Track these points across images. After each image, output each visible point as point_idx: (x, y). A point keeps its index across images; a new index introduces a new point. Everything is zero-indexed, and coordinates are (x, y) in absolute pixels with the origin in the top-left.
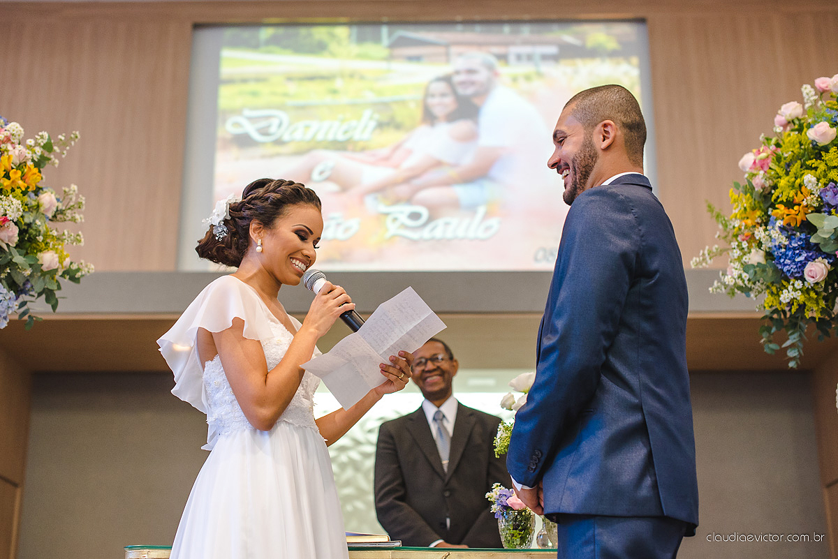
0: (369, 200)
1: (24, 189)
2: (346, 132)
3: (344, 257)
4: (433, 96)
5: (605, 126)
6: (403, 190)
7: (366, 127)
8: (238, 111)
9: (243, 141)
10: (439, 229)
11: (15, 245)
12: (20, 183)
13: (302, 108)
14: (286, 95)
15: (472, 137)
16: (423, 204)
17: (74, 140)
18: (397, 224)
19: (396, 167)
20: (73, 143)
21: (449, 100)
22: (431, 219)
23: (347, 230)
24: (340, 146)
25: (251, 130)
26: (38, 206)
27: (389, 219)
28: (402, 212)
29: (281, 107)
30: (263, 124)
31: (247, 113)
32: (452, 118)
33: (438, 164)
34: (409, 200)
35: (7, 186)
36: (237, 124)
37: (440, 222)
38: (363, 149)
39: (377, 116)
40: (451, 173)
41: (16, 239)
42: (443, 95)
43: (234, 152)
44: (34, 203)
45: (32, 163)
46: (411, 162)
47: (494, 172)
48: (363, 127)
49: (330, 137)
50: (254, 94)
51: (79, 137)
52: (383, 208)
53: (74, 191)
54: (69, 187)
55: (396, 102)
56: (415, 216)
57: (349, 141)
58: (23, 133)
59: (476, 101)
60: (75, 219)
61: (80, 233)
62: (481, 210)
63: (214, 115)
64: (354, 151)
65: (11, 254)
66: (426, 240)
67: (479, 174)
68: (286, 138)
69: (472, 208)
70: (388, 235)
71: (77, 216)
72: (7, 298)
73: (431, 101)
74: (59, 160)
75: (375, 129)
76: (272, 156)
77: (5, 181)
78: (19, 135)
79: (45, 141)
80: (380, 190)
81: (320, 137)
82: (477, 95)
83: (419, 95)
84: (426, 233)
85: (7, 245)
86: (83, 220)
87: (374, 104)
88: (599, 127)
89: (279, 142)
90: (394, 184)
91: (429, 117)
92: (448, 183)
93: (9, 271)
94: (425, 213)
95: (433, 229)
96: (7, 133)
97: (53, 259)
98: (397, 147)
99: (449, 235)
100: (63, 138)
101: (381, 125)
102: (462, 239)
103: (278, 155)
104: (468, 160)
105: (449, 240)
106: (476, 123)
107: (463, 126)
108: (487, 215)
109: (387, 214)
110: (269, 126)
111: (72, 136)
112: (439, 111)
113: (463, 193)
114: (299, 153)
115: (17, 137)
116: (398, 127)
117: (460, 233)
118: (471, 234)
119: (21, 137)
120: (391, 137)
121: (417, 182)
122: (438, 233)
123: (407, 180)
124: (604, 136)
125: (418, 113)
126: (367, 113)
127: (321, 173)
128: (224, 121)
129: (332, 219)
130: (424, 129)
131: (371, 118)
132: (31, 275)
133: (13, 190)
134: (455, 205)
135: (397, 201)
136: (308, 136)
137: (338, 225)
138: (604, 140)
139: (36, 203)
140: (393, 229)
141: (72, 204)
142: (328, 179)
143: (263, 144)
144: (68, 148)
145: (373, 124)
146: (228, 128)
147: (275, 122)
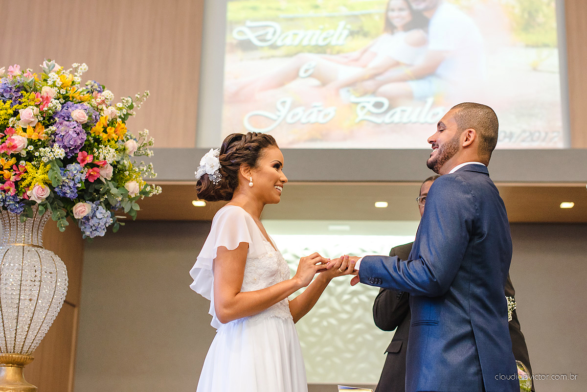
0: (343, 93)
1: (116, 140)
2: (325, 39)
3: (324, 137)
4: (393, 10)
5: (470, 132)
6: (370, 84)
7: (341, 34)
8: (242, 22)
9: (246, 46)
10: (397, 116)
11: (110, 179)
12: (114, 135)
13: (291, 19)
14: (278, 9)
15: (423, 43)
16: (384, 95)
17: (146, 97)
18: (365, 111)
19: (364, 66)
20: (145, 99)
21: (405, 14)
22: (390, 108)
23: (326, 115)
24: (320, 50)
25: (252, 36)
26: (124, 149)
27: (359, 107)
28: (368, 102)
29: (275, 19)
30: (261, 32)
31: (249, 24)
32: (407, 28)
33: (397, 64)
34: (374, 93)
35: (105, 138)
36: (241, 32)
37: (398, 110)
38: (338, 53)
39: (349, 26)
40: (407, 71)
41: (111, 174)
42: (401, 9)
43: (239, 54)
44: (122, 147)
45: (120, 120)
46: (375, 63)
47: (440, 71)
48: (338, 35)
49: (313, 43)
50: (254, 9)
51: (149, 94)
52: (354, 99)
53: (147, 134)
54: (143, 131)
55: (364, 15)
56: (378, 105)
57: (327, 46)
58: (113, 97)
59: (426, 14)
60: (148, 154)
61: (151, 164)
62: (430, 101)
63: (224, 25)
64: (331, 54)
65: (108, 185)
66: (387, 124)
67: (427, 73)
68: (279, 43)
69: (423, 99)
70: (357, 120)
71: (148, 152)
72: (106, 216)
73: (391, 14)
74: (136, 112)
75: (347, 36)
76: (268, 58)
77: (104, 135)
78: (111, 99)
79: (129, 104)
80: (352, 84)
81: (305, 43)
82: (427, 9)
83: (383, 10)
84: (387, 119)
85: (105, 179)
86: (153, 155)
87: (347, 17)
88: (466, 131)
89: (274, 47)
90: (363, 80)
91: (390, 27)
92: (403, 79)
93: (107, 197)
94: (386, 103)
95: (392, 116)
96: (103, 98)
97: (136, 187)
98: (365, 51)
99: (405, 120)
100: (139, 96)
101: (352, 34)
102: (415, 123)
103: (273, 57)
104: (420, 61)
105: (405, 124)
106: (427, 32)
107: (416, 34)
108: (434, 105)
109: (357, 103)
110: (266, 34)
111: (145, 94)
112: (397, 22)
113: (415, 87)
114: (289, 56)
115: (109, 100)
116: (366, 35)
117: (414, 119)
118: (422, 120)
119: (112, 100)
120: (360, 43)
121: (380, 78)
122: (396, 119)
123: (373, 77)
124: (467, 138)
125: (382, 24)
126: (342, 24)
127: (306, 71)
128: (231, 30)
129: (315, 107)
130: (386, 37)
131: (345, 28)
132: (122, 201)
133: (109, 141)
134: (410, 96)
135: (365, 93)
136: (296, 42)
137: (320, 111)
138: (466, 140)
139: (123, 147)
140: (361, 115)
141: (145, 142)
142: (311, 76)
143: (262, 47)
144: (142, 103)
145: (346, 32)
146: (234, 36)
147: (271, 30)
